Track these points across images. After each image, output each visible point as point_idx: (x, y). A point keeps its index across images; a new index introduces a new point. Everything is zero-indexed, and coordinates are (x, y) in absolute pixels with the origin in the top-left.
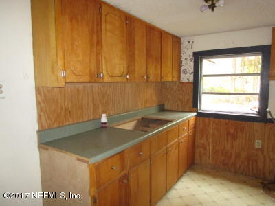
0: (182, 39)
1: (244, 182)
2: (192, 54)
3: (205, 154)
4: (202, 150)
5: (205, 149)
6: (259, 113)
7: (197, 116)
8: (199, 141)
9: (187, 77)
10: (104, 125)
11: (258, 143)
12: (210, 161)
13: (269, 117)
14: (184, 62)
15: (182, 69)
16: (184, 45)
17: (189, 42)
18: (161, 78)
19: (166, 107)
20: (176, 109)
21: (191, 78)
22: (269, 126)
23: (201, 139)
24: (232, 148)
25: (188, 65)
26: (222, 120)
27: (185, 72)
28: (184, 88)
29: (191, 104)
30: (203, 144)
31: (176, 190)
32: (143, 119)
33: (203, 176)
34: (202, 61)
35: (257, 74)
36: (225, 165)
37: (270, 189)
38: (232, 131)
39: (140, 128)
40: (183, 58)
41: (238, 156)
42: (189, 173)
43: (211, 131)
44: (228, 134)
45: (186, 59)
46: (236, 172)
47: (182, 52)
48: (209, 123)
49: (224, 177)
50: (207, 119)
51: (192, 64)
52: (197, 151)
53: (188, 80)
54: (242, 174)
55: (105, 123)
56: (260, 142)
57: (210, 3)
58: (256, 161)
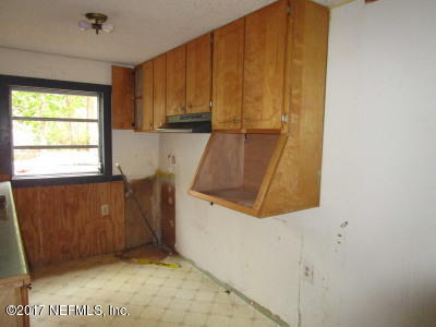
6: (101, 170)
12: (41, 255)
22: (115, 184)
35: (95, 121)
36: (65, 252)
37: (128, 258)
41: (82, 234)
43: (39, 208)
44: (67, 204)
48: (35, 195)
50: (30, 190)
56: (106, 206)
57: (93, 21)
58: (105, 232)
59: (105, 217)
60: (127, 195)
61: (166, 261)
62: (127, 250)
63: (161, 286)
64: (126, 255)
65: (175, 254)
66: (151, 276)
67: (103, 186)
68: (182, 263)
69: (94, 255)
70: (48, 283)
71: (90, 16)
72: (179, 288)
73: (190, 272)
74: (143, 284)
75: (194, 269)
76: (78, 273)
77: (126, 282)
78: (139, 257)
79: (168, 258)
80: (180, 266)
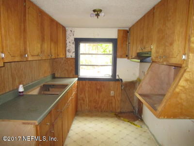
0: (67, 28)
1: (107, 116)
2: (73, 40)
3: (84, 104)
4: (82, 101)
5: (84, 101)
6: (112, 76)
7: (78, 80)
8: (80, 96)
9: (71, 55)
10: (21, 94)
11: (112, 93)
12: (87, 107)
13: (117, 78)
14: (68, 44)
15: (67, 49)
16: (68, 33)
17: (71, 31)
18: (58, 55)
19: (56, 76)
20: (64, 76)
21: (73, 55)
22: (117, 83)
23: (81, 95)
24: (99, 98)
25: (71, 46)
26: (93, 82)
27: (69, 51)
28: (69, 62)
29: (74, 72)
30: (82, 98)
31: (72, 130)
32: (44, 85)
33: (85, 118)
34: (79, 44)
35: (111, 54)
36: (95, 108)
37: (119, 117)
38: (98, 87)
39: (42, 92)
40: (68, 42)
41: (102, 102)
42: (76, 118)
43: (87, 89)
44: (97, 89)
45: (70, 42)
46: (101, 111)
47: (67, 38)
48: (86, 84)
49: (96, 116)
50: (84, 82)
51: (74, 46)
52: (79, 102)
53: (71, 56)
54: (105, 112)
55: (22, 92)
56: (113, 92)
57: (96, 13)
58: (112, 103)
59: (112, 96)
60: (122, 88)
61: (136, 123)
62: (121, 113)
63: (127, 135)
64: (119, 115)
65: (142, 120)
66: (125, 128)
67: (112, 83)
68: (143, 126)
69: (107, 112)
70: (86, 119)
71: (94, 11)
72: (136, 139)
73: (145, 132)
74: (120, 131)
75: (148, 131)
76: (97, 118)
77: (113, 128)
78: (125, 117)
79: (137, 121)
80: (141, 127)
